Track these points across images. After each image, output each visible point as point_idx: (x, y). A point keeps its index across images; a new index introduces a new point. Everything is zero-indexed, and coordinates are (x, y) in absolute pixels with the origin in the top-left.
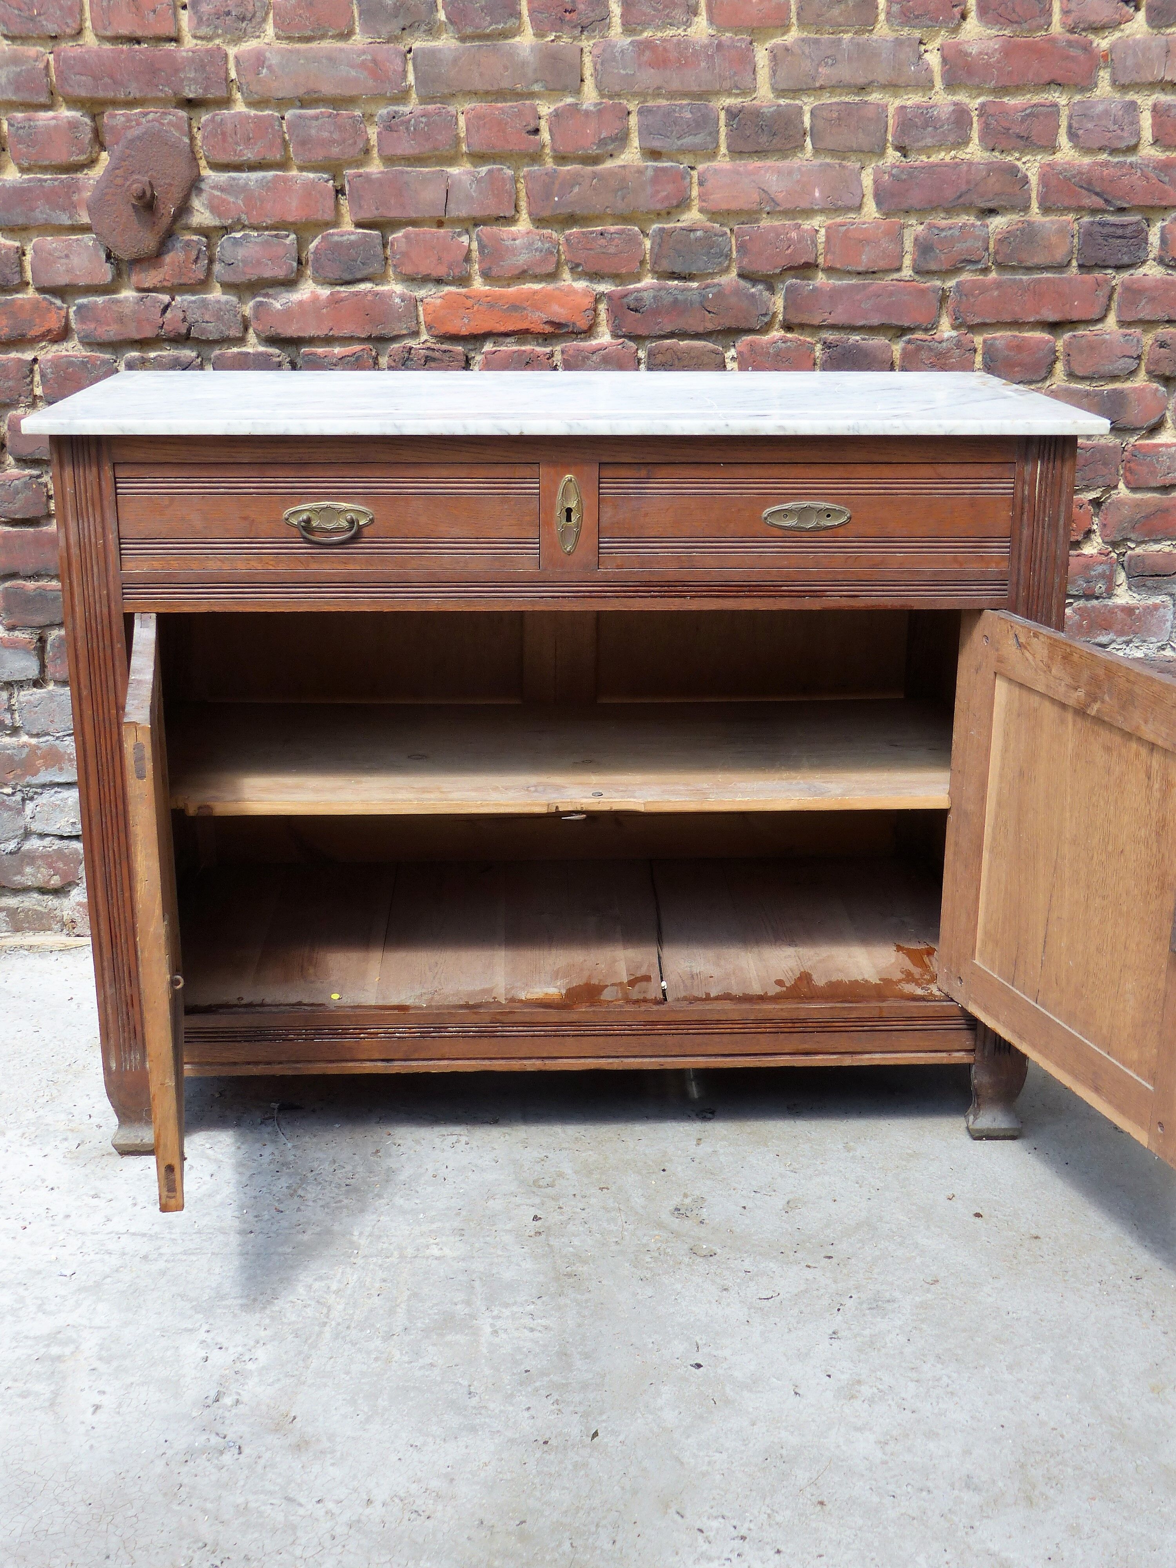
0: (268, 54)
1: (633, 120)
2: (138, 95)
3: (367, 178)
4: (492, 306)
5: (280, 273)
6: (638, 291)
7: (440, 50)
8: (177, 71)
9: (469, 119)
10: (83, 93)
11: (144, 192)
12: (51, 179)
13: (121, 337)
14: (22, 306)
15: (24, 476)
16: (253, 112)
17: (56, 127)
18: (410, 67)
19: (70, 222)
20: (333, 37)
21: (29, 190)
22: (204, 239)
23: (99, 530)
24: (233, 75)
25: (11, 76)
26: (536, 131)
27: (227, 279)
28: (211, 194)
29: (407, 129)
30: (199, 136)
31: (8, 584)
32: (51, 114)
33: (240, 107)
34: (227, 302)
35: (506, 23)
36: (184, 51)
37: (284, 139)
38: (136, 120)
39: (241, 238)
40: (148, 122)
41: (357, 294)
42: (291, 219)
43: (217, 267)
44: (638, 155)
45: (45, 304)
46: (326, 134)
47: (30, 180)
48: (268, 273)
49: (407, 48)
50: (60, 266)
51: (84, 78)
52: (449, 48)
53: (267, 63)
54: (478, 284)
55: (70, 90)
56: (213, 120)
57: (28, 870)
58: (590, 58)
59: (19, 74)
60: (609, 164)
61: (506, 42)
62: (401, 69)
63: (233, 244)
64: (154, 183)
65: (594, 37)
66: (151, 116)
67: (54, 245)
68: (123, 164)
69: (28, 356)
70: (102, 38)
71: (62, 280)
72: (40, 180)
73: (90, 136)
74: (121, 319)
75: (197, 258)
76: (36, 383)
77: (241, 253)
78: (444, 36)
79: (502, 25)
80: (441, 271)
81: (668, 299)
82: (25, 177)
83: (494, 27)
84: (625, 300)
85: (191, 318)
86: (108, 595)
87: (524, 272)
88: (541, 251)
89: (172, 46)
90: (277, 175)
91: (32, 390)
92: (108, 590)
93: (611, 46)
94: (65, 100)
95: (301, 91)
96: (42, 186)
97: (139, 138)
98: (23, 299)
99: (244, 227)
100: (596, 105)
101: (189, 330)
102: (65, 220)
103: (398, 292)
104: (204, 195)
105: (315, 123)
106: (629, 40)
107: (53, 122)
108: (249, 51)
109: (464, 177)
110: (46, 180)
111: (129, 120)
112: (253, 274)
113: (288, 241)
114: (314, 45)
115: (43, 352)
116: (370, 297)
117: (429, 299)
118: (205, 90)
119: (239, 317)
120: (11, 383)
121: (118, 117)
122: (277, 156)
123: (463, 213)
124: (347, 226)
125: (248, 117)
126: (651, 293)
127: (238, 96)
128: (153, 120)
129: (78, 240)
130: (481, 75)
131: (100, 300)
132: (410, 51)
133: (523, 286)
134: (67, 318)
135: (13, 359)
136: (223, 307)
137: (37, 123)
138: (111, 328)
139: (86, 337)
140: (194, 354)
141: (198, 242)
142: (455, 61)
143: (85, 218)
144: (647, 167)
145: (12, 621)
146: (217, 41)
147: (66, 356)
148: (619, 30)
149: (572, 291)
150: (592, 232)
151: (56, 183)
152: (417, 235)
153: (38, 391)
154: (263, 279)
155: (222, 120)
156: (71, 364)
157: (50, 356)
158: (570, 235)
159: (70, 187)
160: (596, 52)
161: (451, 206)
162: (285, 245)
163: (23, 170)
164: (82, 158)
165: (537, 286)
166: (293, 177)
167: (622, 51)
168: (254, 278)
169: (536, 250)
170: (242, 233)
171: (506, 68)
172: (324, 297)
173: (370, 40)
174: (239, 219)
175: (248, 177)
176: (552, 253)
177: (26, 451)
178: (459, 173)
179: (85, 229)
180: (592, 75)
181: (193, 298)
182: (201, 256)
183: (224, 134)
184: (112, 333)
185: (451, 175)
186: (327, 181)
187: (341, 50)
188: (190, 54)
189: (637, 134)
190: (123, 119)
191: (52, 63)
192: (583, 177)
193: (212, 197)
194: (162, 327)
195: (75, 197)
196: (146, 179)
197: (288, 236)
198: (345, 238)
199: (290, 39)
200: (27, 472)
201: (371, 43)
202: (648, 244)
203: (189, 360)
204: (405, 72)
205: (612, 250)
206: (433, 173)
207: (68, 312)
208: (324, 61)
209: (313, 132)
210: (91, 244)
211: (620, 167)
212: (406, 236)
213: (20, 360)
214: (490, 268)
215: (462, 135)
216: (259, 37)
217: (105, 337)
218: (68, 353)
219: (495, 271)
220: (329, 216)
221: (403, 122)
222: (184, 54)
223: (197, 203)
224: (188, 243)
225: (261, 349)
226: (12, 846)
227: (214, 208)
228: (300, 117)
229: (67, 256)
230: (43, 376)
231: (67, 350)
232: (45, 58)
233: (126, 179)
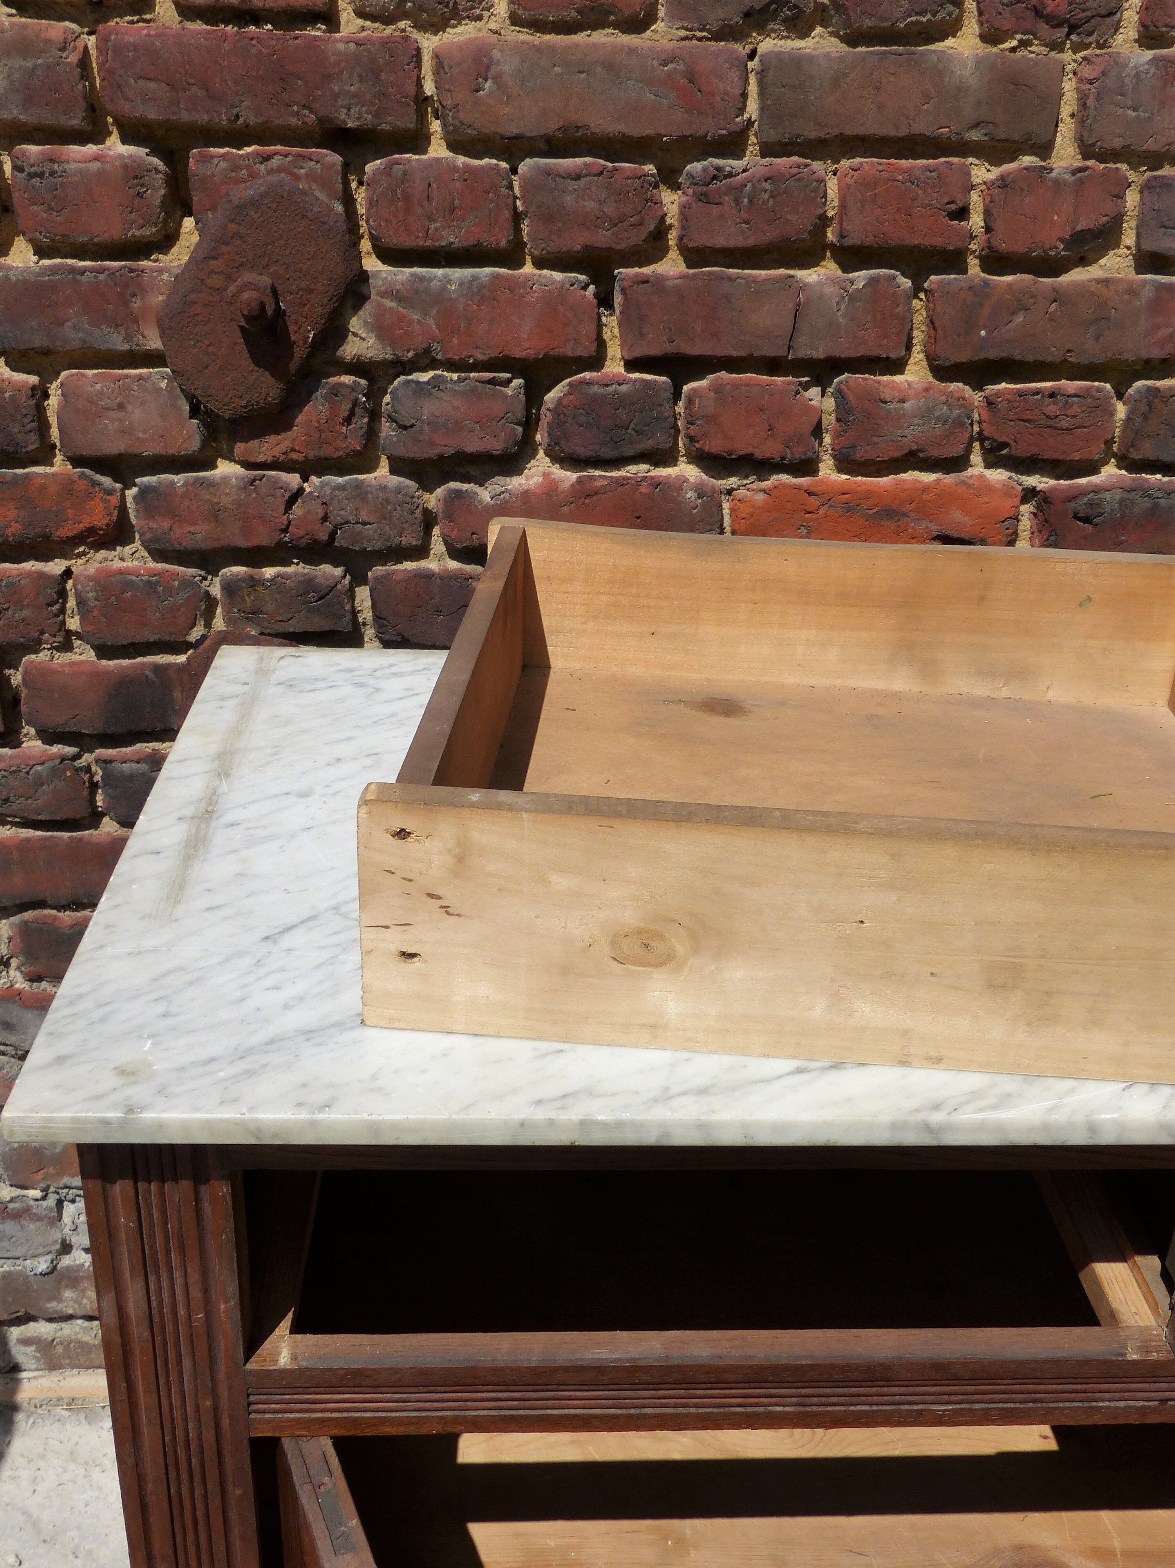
0: (496, 54)
1: (1132, 198)
2: (252, 121)
3: (657, 284)
4: (850, 509)
5: (495, 445)
6: (1096, 490)
7: (810, 59)
8: (327, 78)
9: (849, 187)
10: (152, 114)
11: (262, 306)
12: (92, 270)
13: (216, 545)
14: (43, 488)
15: (52, 758)
16: (461, 160)
17: (101, 175)
18: (753, 88)
19: (126, 347)
20: (616, 26)
21: (53, 287)
22: (363, 382)
23: (196, 1294)
24: (429, 88)
25: (17, 76)
26: (962, 213)
27: (401, 452)
28: (379, 305)
29: (737, 201)
30: (361, 196)
31: (28, 915)
32: (91, 149)
33: (438, 150)
34: (399, 490)
35: (934, 14)
36: (341, 40)
37: (515, 208)
38: (248, 167)
39: (428, 383)
40: (271, 172)
41: (621, 482)
42: (519, 353)
43: (386, 430)
44: (1130, 261)
45: (83, 484)
46: (591, 205)
47: (53, 270)
48: (473, 446)
49: (748, 48)
50: (110, 423)
51: (152, 85)
52: (828, 56)
53: (493, 71)
54: (827, 470)
55: (127, 107)
56: (388, 170)
57: (68, 1294)
58: (1074, 83)
59: (32, 73)
60: (1077, 275)
61: (932, 47)
62: (738, 91)
63: (415, 393)
64: (279, 288)
65: (1087, 46)
66: (275, 162)
67: (98, 387)
68: (225, 249)
69: (56, 567)
70: (187, 12)
71: (113, 446)
72: (73, 270)
73: (163, 192)
74: (215, 514)
75: (352, 414)
76: (69, 612)
77: (428, 408)
78: (818, 30)
79: (929, 16)
80: (771, 449)
81: (1145, 504)
82: (46, 262)
83: (913, 19)
84: (1072, 505)
85: (338, 515)
86: (216, 1409)
87: (912, 453)
88: (945, 422)
89: (317, 32)
90: (498, 276)
91: (64, 623)
92: (215, 1397)
93: (1117, 62)
94: (116, 122)
95: (551, 126)
96: (75, 280)
97: (253, 203)
98: (45, 476)
99: (434, 364)
100: (1075, 172)
101: (333, 534)
102: (118, 343)
103: (692, 480)
104: (368, 307)
105: (572, 185)
106: (1149, 54)
107: (97, 165)
108: (461, 46)
109: (828, 290)
110: (82, 271)
111: (235, 168)
112: (446, 446)
113: (509, 391)
114: (581, 38)
115: (80, 561)
116: (644, 489)
117: (743, 492)
118: (376, 115)
119: (418, 513)
120: (25, 613)
121: (216, 161)
122: (502, 240)
123: (820, 353)
124: (614, 367)
125: (454, 168)
126: (1118, 495)
127: (436, 126)
128: (280, 170)
129: (140, 378)
130: (881, 107)
131: (179, 479)
132: (752, 55)
133: (903, 476)
134: (123, 509)
135: (30, 574)
136: (392, 497)
137: (67, 166)
138: (198, 528)
139: (156, 540)
140: (339, 571)
141: (353, 388)
142: (836, 80)
143: (154, 343)
144: (1145, 282)
145: (36, 969)
146: (402, 24)
147: (121, 572)
148: (1133, 34)
149: (985, 487)
150: (1037, 392)
151: (102, 277)
152: (736, 386)
153: (73, 624)
154: (465, 453)
155: (405, 173)
156: (128, 585)
157: (92, 568)
158: (998, 394)
159: (126, 285)
160: (1087, 71)
161: (801, 340)
162: (506, 396)
163: (41, 252)
164: (148, 232)
165: (928, 477)
166: (527, 278)
167: (1137, 75)
168: (448, 451)
169: (938, 419)
170: (431, 374)
171: (927, 98)
172: (566, 485)
173: (683, 33)
174: (427, 351)
175: (445, 276)
176: (962, 424)
177: (56, 719)
178: (819, 282)
179: (153, 359)
180: (1072, 116)
181: (340, 480)
182: (357, 410)
183: (407, 198)
184: (199, 537)
185: (806, 285)
186: (585, 288)
187: (632, 51)
188: (352, 46)
189: (1133, 224)
190: (224, 165)
191: (93, 52)
192: (1033, 296)
193: (381, 311)
194: (285, 531)
195: (136, 304)
196: (265, 281)
197: (509, 381)
198: (610, 389)
199: (538, 26)
200: (56, 749)
201: (684, 39)
202: (1121, 410)
203: (331, 582)
204: (744, 95)
205: (1064, 423)
206: (776, 280)
207: (123, 497)
208: (599, 69)
209: (569, 200)
210: (163, 384)
211: (1098, 281)
212: (717, 389)
213: (41, 575)
214: (854, 447)
215: (830, 213)
216: (479, 18)
217: (187, 544)
218: (125, 564)
219: (863, 453)
220: (586, 349)
221: (731, 189)
222: (341, 46)
223: (355, 324)
224: (336, 390)
225: (453, 565)
226: (43, 1265)
227: (382, 330)
228: (548, 172)
229: (121, 407)
230: (81, 603)
231: (122, 559)
232: (80, 44)
233: (230, 279)
